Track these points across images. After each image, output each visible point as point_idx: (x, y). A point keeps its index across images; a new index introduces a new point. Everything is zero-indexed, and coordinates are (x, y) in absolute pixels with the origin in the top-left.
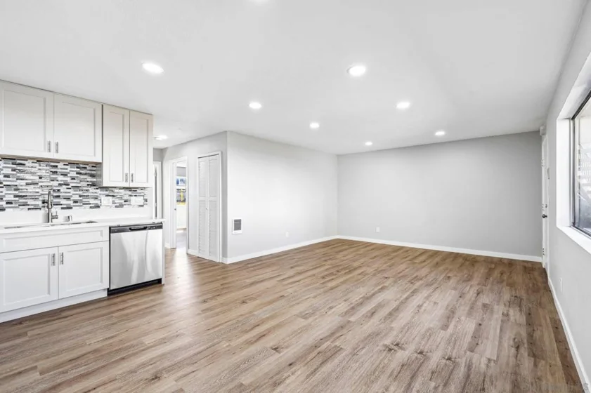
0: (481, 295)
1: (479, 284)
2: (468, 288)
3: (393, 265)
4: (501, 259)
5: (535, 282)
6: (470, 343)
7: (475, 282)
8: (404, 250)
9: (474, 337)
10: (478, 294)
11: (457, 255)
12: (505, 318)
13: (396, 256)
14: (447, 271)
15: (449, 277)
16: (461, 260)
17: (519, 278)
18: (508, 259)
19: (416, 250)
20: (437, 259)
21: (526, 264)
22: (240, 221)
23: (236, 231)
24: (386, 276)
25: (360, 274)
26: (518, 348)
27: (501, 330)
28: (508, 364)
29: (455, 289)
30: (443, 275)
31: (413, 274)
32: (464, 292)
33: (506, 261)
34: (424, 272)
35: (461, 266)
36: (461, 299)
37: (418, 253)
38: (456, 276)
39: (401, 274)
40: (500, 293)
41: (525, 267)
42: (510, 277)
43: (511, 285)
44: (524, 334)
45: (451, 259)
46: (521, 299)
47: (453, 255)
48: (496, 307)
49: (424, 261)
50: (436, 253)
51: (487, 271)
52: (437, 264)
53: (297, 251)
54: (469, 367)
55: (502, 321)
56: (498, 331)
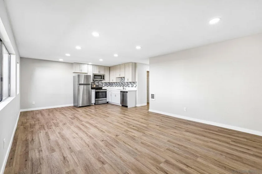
6: (48, 133)
9: (48, 135)
10: (64, 158)
12: (40, 149)
23: (152, 99)
26: (32, 140)
27: (40, 142)
28: (35, 134)
32: (73, 153)
36: (68, 147)
44: (30, 146)
48: (47, 153)
54: (45, 129)
55: (41, 146)
56: (41, 141)
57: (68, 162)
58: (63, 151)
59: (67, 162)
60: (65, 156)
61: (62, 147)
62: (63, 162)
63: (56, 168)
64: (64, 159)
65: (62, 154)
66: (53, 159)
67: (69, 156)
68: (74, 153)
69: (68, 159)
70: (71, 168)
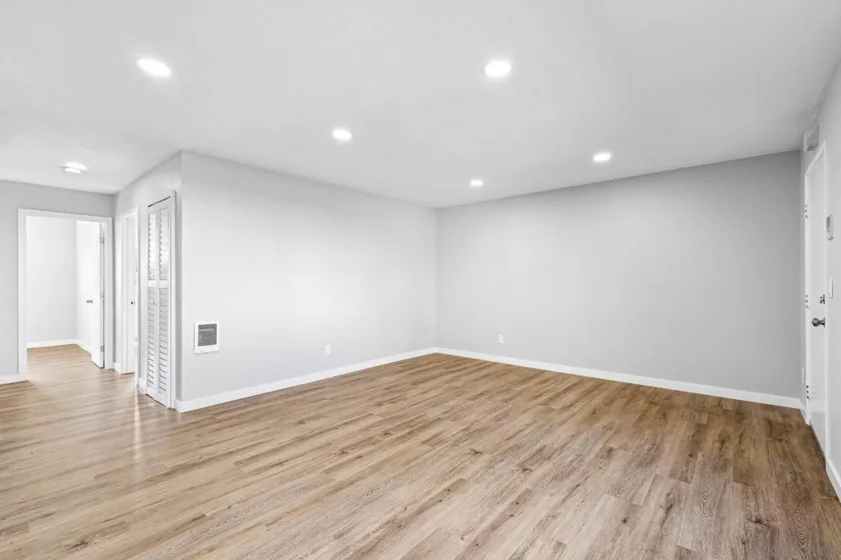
0: (675, 510)
1: (672, 475)
2: (647, 485)
3: (505, 415)
4: (720, 400)
5: (797, 470)
7: (663, 467)
8: (542, 378)
10: (669, 509)
11: (636, 391)
13: (520, 393)
14: (610, 433)
15: (611, 450)
16: (641, 403)
17: (758, 454)
18: (735, 401)
19: (564, 377)
20: (598, 400)
21: (771, 416)
22: (214, 327)
23: (201, 347)
24: (477, 449)
25: (425, 442)
29: (617, 490)
30: (600, 445)
31: (538, 442)
32: (635, 502)
33: (729, 407)
34: (563, 433)
35: (640, 419)
36: (626, 528)
37: (566, 385)
38: (625, 447)
39: (512, 443)
40: (719, 508)
41: (770, 423)
42: (740, 453)
43: (745, 477)
45: (624, 400)
46: (774, 531)
47: (628, 391)
49: (571, 405)
50: (599, 385)
51: (690, 433)
52: (594, 415)
53: (345, 380)
57: (668, 495)
58: (656, 527)
59: (671, 496)
60: (661, 512)
61: (645, 545)
62: (680, 502)
63: (704, 504)
64: (671, 506)
65: (665, 525)
66: (700, 528)
67: (652, 504)
68: (631, 500)
69: (663, 500)
70: (673, 482)
